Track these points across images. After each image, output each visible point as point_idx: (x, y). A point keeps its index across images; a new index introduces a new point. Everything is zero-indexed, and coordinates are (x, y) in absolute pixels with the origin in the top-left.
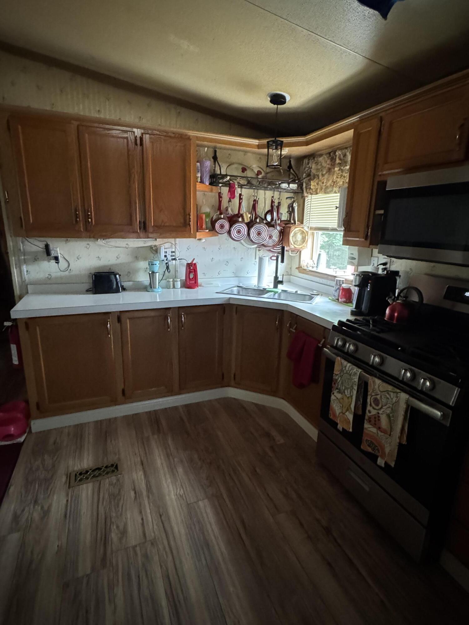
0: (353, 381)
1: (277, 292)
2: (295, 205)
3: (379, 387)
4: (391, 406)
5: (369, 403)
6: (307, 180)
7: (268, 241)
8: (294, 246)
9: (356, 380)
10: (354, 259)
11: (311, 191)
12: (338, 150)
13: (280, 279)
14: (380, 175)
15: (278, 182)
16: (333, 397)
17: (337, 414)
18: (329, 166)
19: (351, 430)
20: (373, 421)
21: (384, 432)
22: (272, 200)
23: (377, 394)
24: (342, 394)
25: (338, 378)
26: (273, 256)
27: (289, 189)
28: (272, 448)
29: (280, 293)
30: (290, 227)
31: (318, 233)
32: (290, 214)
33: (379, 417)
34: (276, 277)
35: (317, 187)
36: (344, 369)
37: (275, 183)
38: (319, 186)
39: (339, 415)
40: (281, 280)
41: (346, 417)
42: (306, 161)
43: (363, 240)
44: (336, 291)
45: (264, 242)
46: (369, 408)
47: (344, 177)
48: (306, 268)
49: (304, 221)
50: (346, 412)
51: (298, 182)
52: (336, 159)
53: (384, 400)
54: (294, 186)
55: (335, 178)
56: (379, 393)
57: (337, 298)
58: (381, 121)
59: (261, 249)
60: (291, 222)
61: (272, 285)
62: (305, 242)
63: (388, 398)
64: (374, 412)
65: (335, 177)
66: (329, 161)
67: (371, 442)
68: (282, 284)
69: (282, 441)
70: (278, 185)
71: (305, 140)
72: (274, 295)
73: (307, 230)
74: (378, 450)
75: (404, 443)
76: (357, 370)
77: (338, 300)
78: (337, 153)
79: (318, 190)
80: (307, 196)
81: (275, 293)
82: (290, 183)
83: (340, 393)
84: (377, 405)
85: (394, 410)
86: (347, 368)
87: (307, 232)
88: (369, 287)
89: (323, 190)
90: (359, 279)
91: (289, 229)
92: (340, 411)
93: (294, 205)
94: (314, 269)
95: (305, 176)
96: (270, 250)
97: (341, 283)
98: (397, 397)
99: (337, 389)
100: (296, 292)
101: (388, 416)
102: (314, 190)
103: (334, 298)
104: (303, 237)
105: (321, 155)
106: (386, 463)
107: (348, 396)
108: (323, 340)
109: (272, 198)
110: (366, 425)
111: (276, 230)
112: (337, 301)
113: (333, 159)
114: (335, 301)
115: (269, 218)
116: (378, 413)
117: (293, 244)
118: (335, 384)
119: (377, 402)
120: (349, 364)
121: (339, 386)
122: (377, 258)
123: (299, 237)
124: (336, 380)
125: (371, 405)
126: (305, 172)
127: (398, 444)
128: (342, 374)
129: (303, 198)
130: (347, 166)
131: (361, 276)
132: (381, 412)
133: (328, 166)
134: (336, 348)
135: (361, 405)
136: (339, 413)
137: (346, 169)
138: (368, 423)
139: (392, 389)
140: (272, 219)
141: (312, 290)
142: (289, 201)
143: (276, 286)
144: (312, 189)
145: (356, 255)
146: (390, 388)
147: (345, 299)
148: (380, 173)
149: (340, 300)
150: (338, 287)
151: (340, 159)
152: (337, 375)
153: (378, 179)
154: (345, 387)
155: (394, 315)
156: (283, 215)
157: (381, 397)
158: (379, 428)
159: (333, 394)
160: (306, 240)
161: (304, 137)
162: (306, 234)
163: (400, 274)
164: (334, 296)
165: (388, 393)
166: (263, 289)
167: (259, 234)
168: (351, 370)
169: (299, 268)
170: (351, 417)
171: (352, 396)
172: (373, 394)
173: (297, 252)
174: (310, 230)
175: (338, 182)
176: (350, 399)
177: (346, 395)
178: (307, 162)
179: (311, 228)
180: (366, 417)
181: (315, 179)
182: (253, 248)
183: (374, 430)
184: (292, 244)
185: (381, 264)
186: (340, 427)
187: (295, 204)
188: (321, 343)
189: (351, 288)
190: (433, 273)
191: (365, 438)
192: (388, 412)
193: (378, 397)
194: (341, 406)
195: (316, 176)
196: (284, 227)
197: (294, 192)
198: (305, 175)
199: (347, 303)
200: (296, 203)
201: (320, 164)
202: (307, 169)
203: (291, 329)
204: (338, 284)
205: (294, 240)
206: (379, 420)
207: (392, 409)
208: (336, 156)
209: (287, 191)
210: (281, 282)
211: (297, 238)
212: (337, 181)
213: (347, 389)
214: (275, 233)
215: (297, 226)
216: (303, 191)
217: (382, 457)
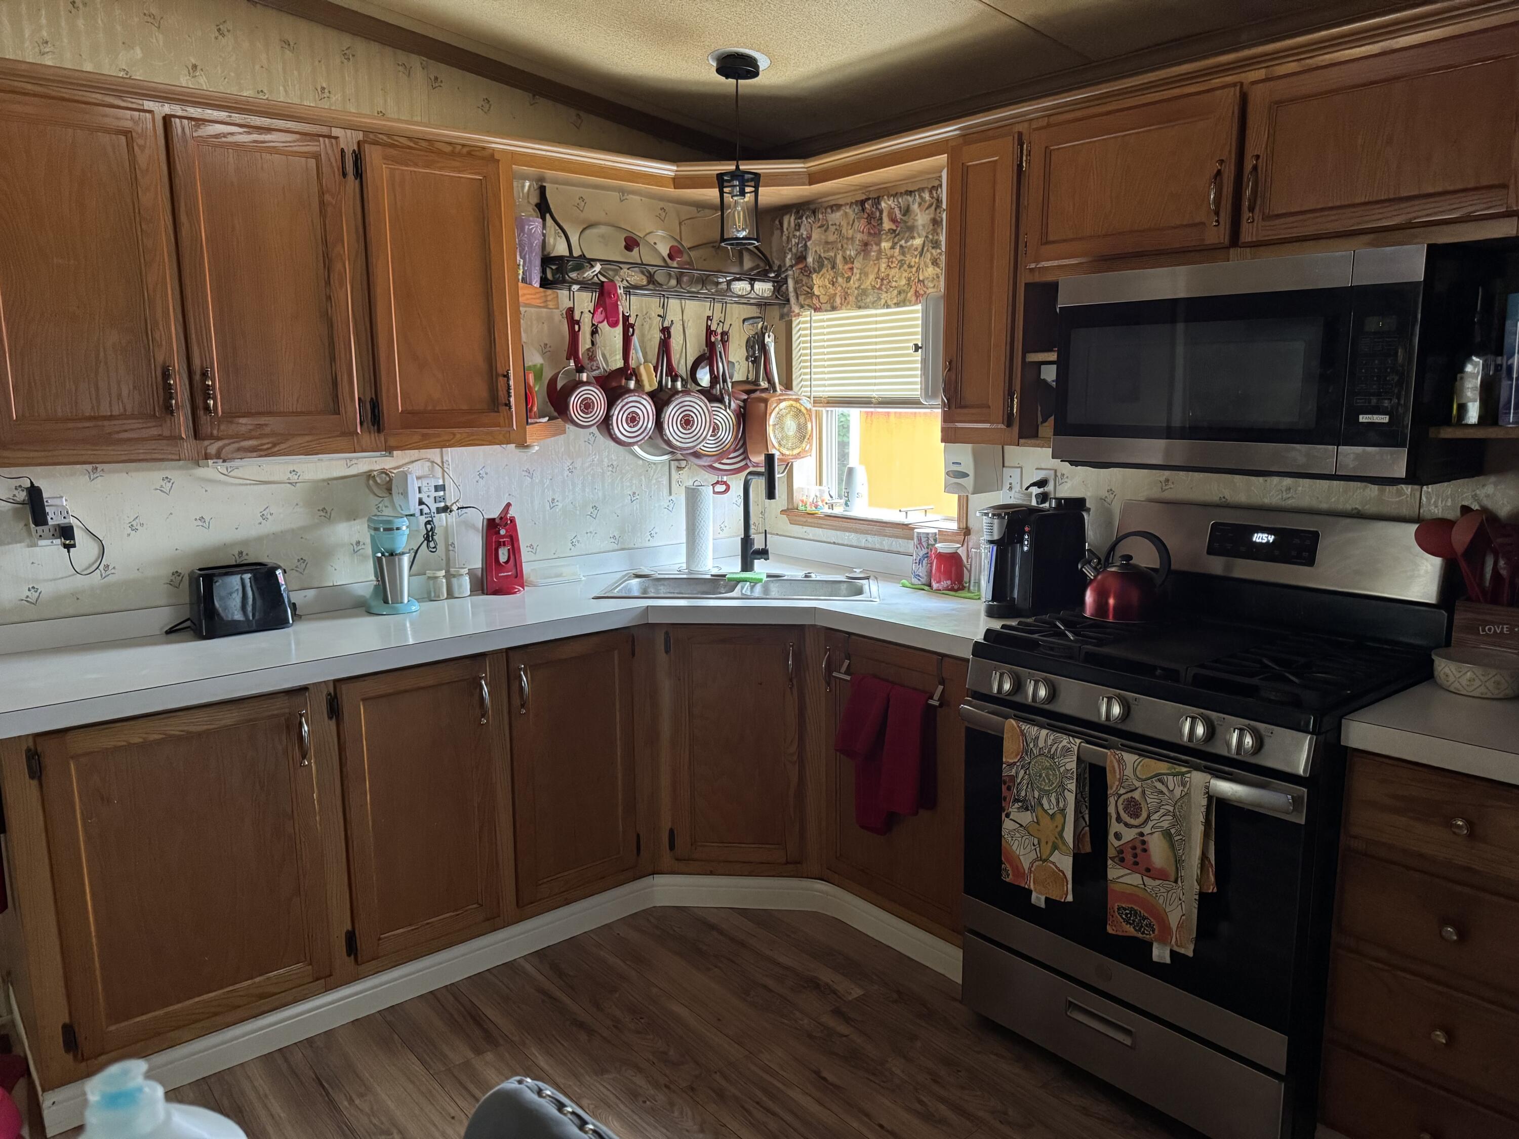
0: (1062, 769)
1: (760, 580)
2: (770, 340)
3: (1135, 771)
4: (1171, 809)
5: (1114, 816)
6: (798, 271)
7: (709, 446)
8: (779, 450)
9: (1072, 766)
10: (965, 475)
11: (815, 301)
12: (885, 197)
13: (758, 545)
14: (1031, 270)
15: (725, 277)
16: (1007, 825)
17: (1026, 866)
18: (865, 237)
19: (1070, 898)
20: (1129, 857)
21: (1161, 875)
22: (708, 328)
23: (1134, 788)
24: (1033, 810)
25: (1017, 773)
26: (718, 483)
27: (752, 295)
28: (837, 1012)
29: (766, 582)
30: (766, 401)
31: (832, 411)
32: (756, 362)
33: (1144, 842)
34: (746, 541)
35: (831, 291)
36: (1032, 745)
37: (716, 280)
38: (839, 288)
39: (1030, 869)
40: (762, 546)
41: (1053, 867)
42: (789, 221)
43: (1003, 426)
44: (920, 562)
45: (702, 444)
46: (1114, 827)
47: (910, 266)
48: (814, 508)
49: (794, 383)
50: (1051, 854)
51: (777, 276)
52: (881, 219)
53: (1152, 799)
54: (763, 288)
55: (883, 270)
56: (1138, 784)
57: (924, 580)
58: (1021, 144)
59: (683, 463)
60: (760, 385)
61: (732, 567)
62: (806, 440)
63: (1162, 792)
64: (1129, 835)
65: (883, 266)
66: (861, 224)
67: (1132, 909)
68: (767, 559)
69: (857, 992)
70: (724, 286)
71: (805, 170)
72: (752, 588)
73: (809, 406)
74: (1150, 925)
75: (1210, 891)
76: (1070, 742)
77: (930, 585)
78: (883, 205)
79: (838, 300)
80: (799, 315)
81: (754, 582)
82: (755, 280)
83: (1027, 809)
84: (1136, 815)
85: (1179, 818)
86: (1041, 743)
87: (809, 411)
88: (1026, 543)
89: (851, 299)
90: (1000, 525)
91: (762, 405)
92: (1033, 856)
93: (767, 339)
94: (838, 510)
95: (791, 259)
96: (711, 467)
97: (931, 542)
98: (1184, 784)
99: (1017, 801)
100: (806, 576)
101: (1167, 834)
102: (824, 299)
103: (915, 581)
104: (799, 425)
105: (836, 207)
106: (1174, 954)
107: (1051, 812)
108: (941, 688)
109: (709, 322)
110: (1114, 872)
111: (728, 410)
112: (926, 588)
113: (873, 220)
114: (923, 590)
115: (704, 378)
116: (1142, 834)
117: (776, 445)
118: (1009, 789)
119: (1133, 808)
120: (1044, 732)
121: (1023, 794)
122: (1019, 470)
123: (791, 425)
124: (1013, 778)
125: (1119, 819)
126: (790, 250)
127: (1197, 897)
128: (1028, 759)
129: (787, 319)
130: (913, 238)
131: (1004, 518)
132: (1147, 830)
133: (859, 236)
134: (998, 700)
135: (1087, 829)
136: (1032, 863)
137: (912, 245)
138: (1118, 866)
139: (1168, 769)
140: (714, 380)
141: (851, 570)
142: (749, 331)
143: (747, 566)
144: (818, 297)
145: (968, 465)
146: (1162, 767)
147: (949, 582)
148: (1033, 266)
149: (935, 585)
150: (925, 551)
151: (893, 220)
152: (1011, 765)
153: (1025, 278)
154: (1040, 790)
155: (1107, 603)
156: (736, 364)
157: (1143, 792)
158: (1148, 871)
159: (1008, 816)
160: (810, 432)
161: (804, 163)
162: (807, 416)
163: (1088, 505)
164: (917, 576)
165: (1160, 781)
166: (712, 575)
167: (687, 422)
168: (1052, 745)
169: (792, 512)
170: (1065, 863)
171: (1062, 811)
172: (1122, 791)
173: (784, 466)
174: (814, 406)
175: (890, 277)
176: (1059, 817)
177: (1046, 811)
178: (792, 224)
179: (817, 401)
180: (1111, 852)
181: (824, 270)
182: (662, 462)
183: (1135, 879)
184: (774, 447)
185: (1033, 484)
186: (1038, 899)
187: (769, 337)
188: (936, 697)
189: (959, 551)
190: (1168, 495)
191: (1114, 904)
192: (1166, 825)
193: (1137, 795)
194: (1036, 842)
195: (826, 262)
196: (744, 401)
197: (762, 304)
198: (789, 256)
199: (956, 591)
200: (771, 334)
201: (832, 229)
202: (794, 241)
203: (835, 674)
204: (925, 544)
205: (779, 436)
206: (1145, 850)
207: (1174, 816)
208: (881, 212)
209: (743, 300)
210: (763, 553)
211: (786, 429)
212: (888, 275)
213: (1048, 793)
214: (725, 416)
215: (781, 395)
216: (788, 300)
217: (1164, 940)
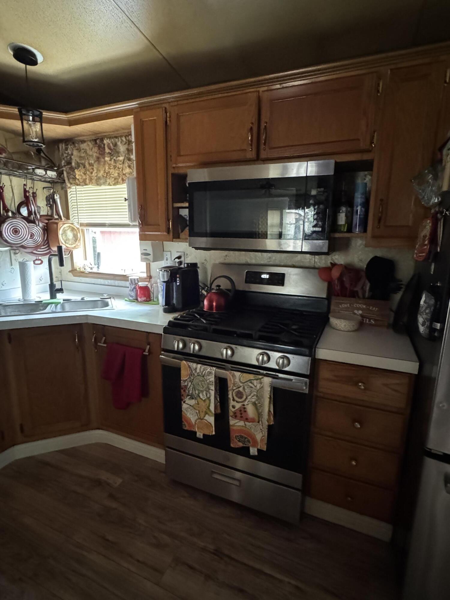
0: (208, 381)
1: (60, 303)
2: (57, 197)
3: (240, 380)
4: (256, 393)
5: (232, 399)
6: (68, 169)
7: (29, 243)
8: (65, 245)
9: (212, 379)
10: (149, 254)
11: (77, 181)
12: (106, 138)
13: (58, 286)
14: (174, 168)
15: (32, 166)
16: (184, 406)
17: (193, 422)
18: (98, 155)
19: (214, 433)
20: (239, 415)
21: (253, 421)
22: (25, 190)
23: (239, 386)
24: (196, 399)
25: (188, 384)
26: (36, 260)
27: (46, 176)
28: (111, 496)
29: (63, 303)
30: (57, 224)
31: (89, 229)
32: (51, 207)
33: (245, 408)
34: (52, 286)
35: (84, 177)
36: (194, 372)
37: (26, 167)
38: (88, 176)
39: (195, 423)
40: (60, 287)
41: (206, 421)
42: (62, 146)
43: (165, 233)
44: (133, 290)
45: (25, 242)
46: (232, 403)
47: (119, 168)
48: (83, 270)
49: (71, 217)
50: (205, 416)
51: (58, 169)
52: (104, 148)
53: (248, 390)
54: (52, 174)
55: (107, 169)
56: (241, 385)
57: (134, 298)
58: (166, 112)
59: (17, 251)
60: (54, 217)
61: (46, 297)
62: (78, 241)
63: (251, 387)
64: (238, 406)
65: (107, 168)
66: (96, 149)
67: (240, 436)
68: (63, 293)
69: (119, 481)
70: (31, 171)
71: (67, 119)
72: (56, 306)
73: (78, 227)
74: (249, 441)
75: (271, 424)
76: (211, 369)
77: (137, 300)
78: (105, 142)
79: (88, 181)
80: (70, 188)
81: (57, 304)
82: (47, 170)
83: (193, 399)
84: (241, 398)
85: (259, 397)
86: (198, 371)
87: (78, 229)
88: (178, 281)
89: (94, 181)
90: (167, 275)
91: (55, 225)
92: (197, 417)
93: (55, 197)
94: (95, 270)
95: (64, 163)
96: (32, 253)
97: (137, 282)
98: (261, 383)
99: (188, 395)
100: (82, 299)
101: (254, 404)
102: (81, 181)
103: (131, 298)
104: (74, 234)
105: (83, 142)
106: (259, 450)
107: (204, 399)
108: (148, 347)
109: (25, 187)
110: (232, 422)
111: (38, 227)
112: (136, 301)
113: (101, 148)
114: (134, 302)
115: (24, 211)
116: (244, 405)
117: (64, 243)
118: (184, 391)
119: (240, 395)
120: (199, 366)
121: (191, 392)
122: (169, 253)
123: (70, 235)
124: (186, 386)
125: (234, 400)
126: (64, 159)
127: (267, 427)
128: (192, 378)
129: (64, 189)
130: (119, 156)
131: (169, 272)
132: (246, 403)
133: (95, 154)
134: (177, 352)
135: (219, 403)
136: (196, 421)
137: (119, 159)
138: (234, 419)
139: (254, 377)
140: (30, 213)
141: (102, 294)
142: (46, 193)
143: (53, 296)
144: (78, 179)
145: (150, 250)
146: (251, 377)
147: (145, 298)
148: (174, 166)
149: (139, 299)
150: (134, 286)
151: (110, 149)
152: (185, 381)
153: (171, 171)
154: (198, 390)
155: (213, 305)
156: (42, 208)
157: (244, 388)
158: (247, 420)
159: (184, 402)
160: (79, 238)
161: (66, 115)
162: (77, 231)
164: (132, 296)
165: (251, 383)
166: (36, 302)
167: (16, 231)
168: (203, 371)
169: (73, 271)
170: (211, 419)
171: (209, 398)
172: (235, 388)
173: (69, 252)
174: (80, 227)
176: (207, 401)
177: (202, 399)
178: (64, 148)
179: (81, 225)
180: (231, 414)
181: (80, 168)
182: (6, 251)
183: (242, 423)
184: (62, 243)
185: (176, 258)
186: (200, 435)
187: (57, 196)
188: (147, 351)
189: (148, 285)
190: (227, 261)
191: (233, 435)
192: (253, 400)
193: (241, 389)
194: (198, 412)
195: (81, 165)
196: (46, 223)
197: (53, 182)
198: (63, 162)
199: (148, 301)
200: (57, 195)
201: (83, 151)
202: (65, 155)
203: (99, 344)
204: (134, 283)
205: (65, 239)
206: (245, 411)
207: (257, 396)
208: (104, 145)
209: (43, 179)
210: (61, 290)
211: (68, 236)
212: (109, 172)
213: (202, 391)
214: (37, 230)
215: (64, 221)
216: (64, 181)
217: (254, 446)
